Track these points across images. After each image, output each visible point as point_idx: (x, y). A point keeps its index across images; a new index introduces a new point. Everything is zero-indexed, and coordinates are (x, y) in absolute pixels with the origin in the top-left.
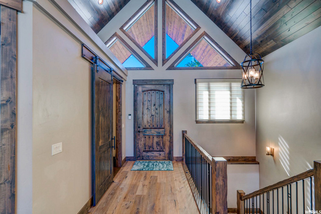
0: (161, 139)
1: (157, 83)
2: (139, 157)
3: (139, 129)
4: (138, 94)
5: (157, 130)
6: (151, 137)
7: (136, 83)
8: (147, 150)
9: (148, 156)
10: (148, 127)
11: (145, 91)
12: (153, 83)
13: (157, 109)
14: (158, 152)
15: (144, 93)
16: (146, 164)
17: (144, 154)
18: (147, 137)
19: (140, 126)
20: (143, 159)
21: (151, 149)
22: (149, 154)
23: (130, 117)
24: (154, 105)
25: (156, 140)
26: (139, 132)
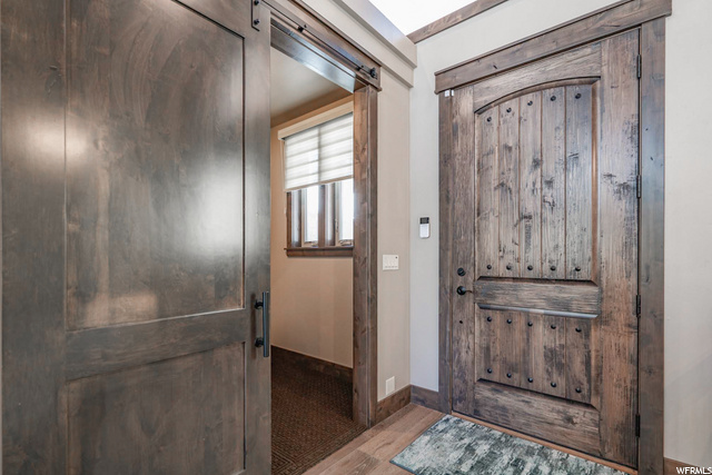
0: (572, 336)
1: (554, 48)
2: (460, 400)
3: (460, 281)
4: (455, 129)
5: (551, 290)
6: (520, 323)
7: (451, 83)
8: (496, 377)
9: (504, 409)
10: (502, 272)
11: (487, 106)
12: (530, 55)
13: (550, 183)
14: (560, 406)
15: (485, 115)
16: (483, 449)
17: (485, 392)
18: (498, 318)
19: (468, 268)
20: (476, 414)
21: (517, 379)
22: (507, 399)
23: (424, 230)
24: (537, 163)
25: (542, 337)
26: (461, 292)
